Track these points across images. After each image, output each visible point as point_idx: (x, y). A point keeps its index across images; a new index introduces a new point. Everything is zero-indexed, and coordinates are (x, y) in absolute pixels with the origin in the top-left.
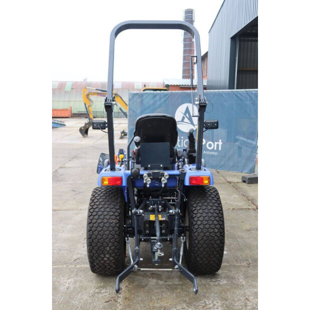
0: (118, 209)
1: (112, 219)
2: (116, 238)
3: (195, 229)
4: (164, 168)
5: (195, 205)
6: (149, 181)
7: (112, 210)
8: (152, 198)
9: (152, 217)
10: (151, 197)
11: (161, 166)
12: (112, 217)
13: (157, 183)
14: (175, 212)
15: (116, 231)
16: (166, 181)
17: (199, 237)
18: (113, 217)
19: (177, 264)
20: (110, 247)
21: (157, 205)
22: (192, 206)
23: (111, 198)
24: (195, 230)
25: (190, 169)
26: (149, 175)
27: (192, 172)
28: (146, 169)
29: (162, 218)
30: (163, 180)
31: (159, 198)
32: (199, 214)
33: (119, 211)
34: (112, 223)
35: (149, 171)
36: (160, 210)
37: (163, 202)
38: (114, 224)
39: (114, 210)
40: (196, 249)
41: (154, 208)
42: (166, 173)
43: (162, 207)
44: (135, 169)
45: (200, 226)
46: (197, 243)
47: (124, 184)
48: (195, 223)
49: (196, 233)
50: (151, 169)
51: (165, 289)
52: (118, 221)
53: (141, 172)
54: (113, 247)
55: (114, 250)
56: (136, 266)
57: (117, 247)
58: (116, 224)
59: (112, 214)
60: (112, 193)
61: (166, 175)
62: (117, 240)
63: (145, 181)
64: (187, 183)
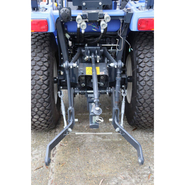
0: (46, 62)
1: (39, 75)
2: (45, 97)
3: (142, 86)
4: (104, 6)
5: (142, 56)
6: (83, 25)
7: (38, 63)
8: (88, 46)
9: (88, 71)
10: (86, 45)
11: (100, 3)
12: (38, 73)
13: (94, 28)
14: (117, 66)
15: (44, 90)
16: (107, 25)
17: (146, 95)
18: (40, 72)
19: (118, 127)
20: (38, 108)
21: (95, 54)
22: (138, 56)
23: (37, 48)
24: (141, 88)
25: (137, 8)
26: (84, 17)
27: (141, 11)
28: (80, 8)
29: (100, 71)
30: (103, 25)
31: (96, 46)
32: (146, 67)
33: (46, 64)
34: (39, 80)
35: (83, 11)
36: (98, 61)
37: (102, 50)
38: (41, 80)
39: (40, 63)
40: (141, 108)
41: (91, 59)
42: (107, 14)
43: (100, 57)
44: (64, 9)
45: (148, 83)
46: (142, 102)
47: (51, 29)
48: (141, 78)
49: (143, 91)
50: (86, 8)
51: (103, 149)
52: (46, 78)
53: (74, 13)
54: (42, 108)
55: (43, 112)
56: (70, 129)
57: (47, 108)
58: (44, 81)
59: (38, 68)
60: (38, 41)
61: (107, 18)
62: (46, 100)
63: (78, 26)
64: (134, 27)
